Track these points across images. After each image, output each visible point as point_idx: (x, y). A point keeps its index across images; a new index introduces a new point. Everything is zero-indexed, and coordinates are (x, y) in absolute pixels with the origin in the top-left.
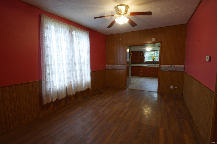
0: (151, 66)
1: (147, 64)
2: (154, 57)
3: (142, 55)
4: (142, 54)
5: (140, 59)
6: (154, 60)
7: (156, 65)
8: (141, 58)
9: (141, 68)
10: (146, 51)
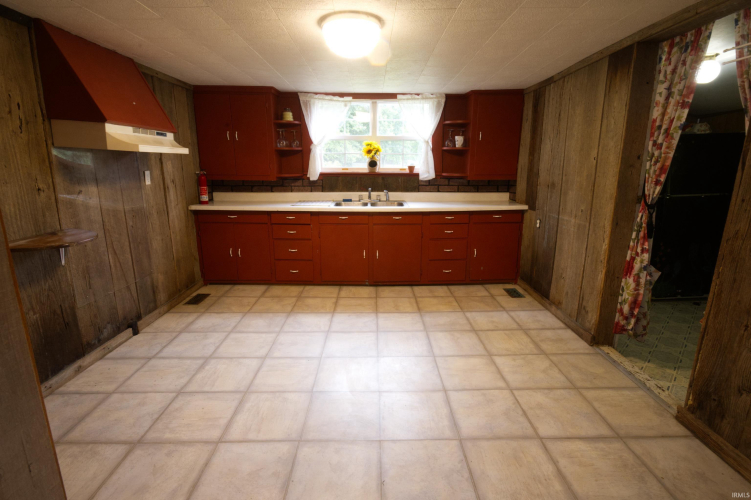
0: (357, 203)
1: (332, 189)
2: (376, 145)
3: (289, 125)
4: (289, 117)
5: (282, 154)
6: (373, 164)
7: (388, 202)
8: (283, 144)
9: (291, 224)
10: (317, 96)
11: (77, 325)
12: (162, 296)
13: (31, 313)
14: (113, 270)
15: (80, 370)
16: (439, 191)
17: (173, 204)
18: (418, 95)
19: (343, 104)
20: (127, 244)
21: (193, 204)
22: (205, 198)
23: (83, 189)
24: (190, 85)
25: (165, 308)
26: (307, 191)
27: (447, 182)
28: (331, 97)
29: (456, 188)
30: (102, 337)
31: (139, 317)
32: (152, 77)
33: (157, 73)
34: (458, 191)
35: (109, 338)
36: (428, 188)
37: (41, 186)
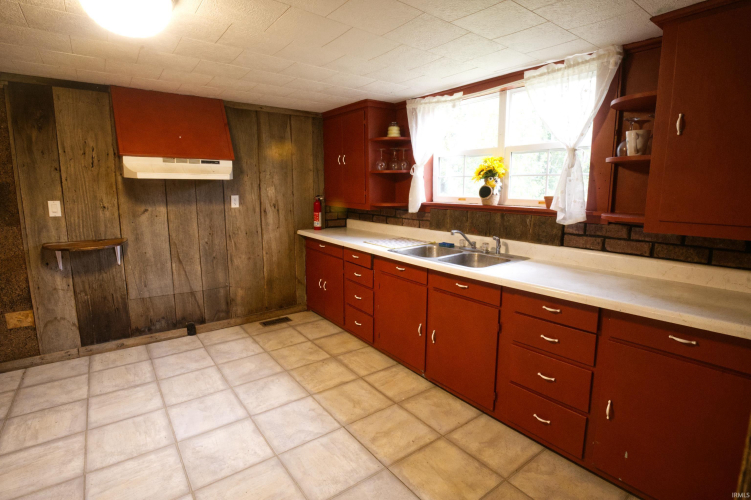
1: (439, 226)
3: (395, 142)
9: (358, 265)
10: (423, 101)
11: (127, 312)
12: (239, 310)
13: (83, 294)
14: (175, 276)
15: (122, 347)
16: (604, 249)
17: (270, 227)
18: (562, 62)
19: (450, 105)
20: (198, 256)
21: (303, 228)
22: (318, 224)
23: (150, 209)
24: (317, 114)
25: (239, 321)
26: (414, 226)
27: (623, 233)
28: (438, 98)
29: (646, 248)
30: (153, 328)
31: (202, 321)
32: (256, 112)
33: (261, 107)
34: (651, 255)
35: (161, 330)
36: (582, 240)
37: (106, 205)
